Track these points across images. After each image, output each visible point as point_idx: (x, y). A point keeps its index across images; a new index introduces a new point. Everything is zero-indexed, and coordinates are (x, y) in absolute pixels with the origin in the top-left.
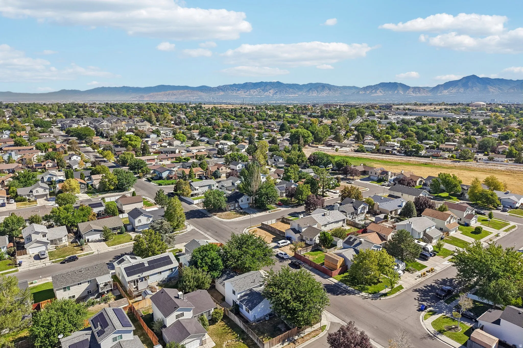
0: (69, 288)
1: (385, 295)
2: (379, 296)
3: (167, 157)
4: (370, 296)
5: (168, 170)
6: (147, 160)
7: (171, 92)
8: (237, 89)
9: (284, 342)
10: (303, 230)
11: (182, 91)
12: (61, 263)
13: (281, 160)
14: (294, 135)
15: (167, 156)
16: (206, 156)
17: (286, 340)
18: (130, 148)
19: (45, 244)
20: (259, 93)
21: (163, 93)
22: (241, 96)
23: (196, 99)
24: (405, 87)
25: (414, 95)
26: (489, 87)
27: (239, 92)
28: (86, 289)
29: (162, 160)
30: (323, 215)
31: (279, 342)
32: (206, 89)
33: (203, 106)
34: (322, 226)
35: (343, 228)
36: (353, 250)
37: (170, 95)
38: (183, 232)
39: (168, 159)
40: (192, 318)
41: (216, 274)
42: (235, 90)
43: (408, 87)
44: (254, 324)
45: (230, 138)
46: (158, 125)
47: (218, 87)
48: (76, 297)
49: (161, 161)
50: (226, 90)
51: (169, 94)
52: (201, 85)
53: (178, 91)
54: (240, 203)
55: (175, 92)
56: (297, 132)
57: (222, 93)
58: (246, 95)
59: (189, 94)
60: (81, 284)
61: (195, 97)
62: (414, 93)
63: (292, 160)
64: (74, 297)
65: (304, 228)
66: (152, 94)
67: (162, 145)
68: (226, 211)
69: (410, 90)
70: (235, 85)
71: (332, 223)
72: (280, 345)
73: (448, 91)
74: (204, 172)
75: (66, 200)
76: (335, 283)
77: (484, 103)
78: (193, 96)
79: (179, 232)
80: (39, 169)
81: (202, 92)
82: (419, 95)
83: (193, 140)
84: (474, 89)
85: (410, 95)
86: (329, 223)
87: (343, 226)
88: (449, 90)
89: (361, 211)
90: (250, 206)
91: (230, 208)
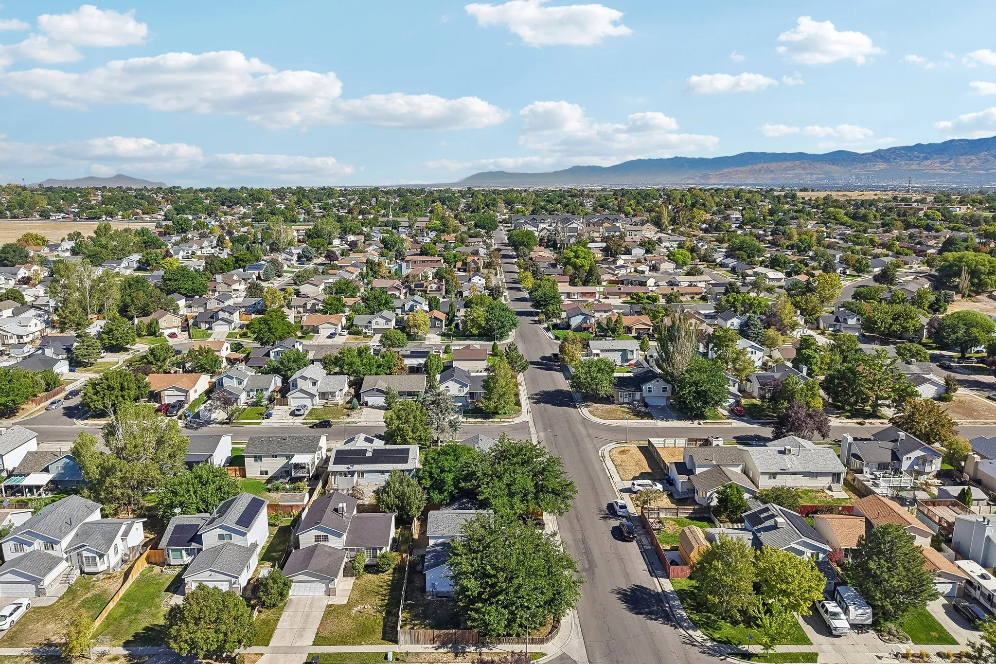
0: (260, 458)
1: (747, 656)
2: (730, 651)
3: (620, 291)
4: (709, 644)
5: (582, 314)
6: (582, 293)
7: (765, 166)
8: (922, 155)
9: (444, 644)
10: (698, 471)
11: (788, 164)
12: (310, 427)
13: (852, 321)
14: (951, 266)
15: (620, 289)
16: (700, 296)
17: (450, 645)
18: (569, 270)
19: (312, 396)
20: (984, 163)
21: (748, 168)
22: (930, 172)
23: (818, 179)
27: (929, 162)
28: (283, 467)
29: (608, 296)
30: (780, 452)
31: (433, 641)
32: (844, 159)
33: (800, 194)
34: (763, 474)
35: (830, 493)
36: (751, 537)
37: (763, 172)
38: (504, 422)
39: (619, 295)
40: (343, 549)
41: (436, 497)
42: (918, 157)
44: (430, 598)
45: (785, 262)
46: (670, 232)
47: (876, 152)
48: (270, 474)
49: (606, 298)
50: (895, 158)
51: (760, 170)
52: (838, 150)
53: (779, 164)
54: (645, 393)
55: (773, 165)
56: (960, 259)
57: (881, 166)
58: (946, 170)
59: (804, 169)
60: (276, 456)
61: (815, 176)
63: (875, 323)
64: (266, 473)
65: (701, 466)
66: (725, 170)
67: (638, 268)
68: (614, 403)
70: (919, 146)
71: (795, 473)
72: (433, 647)
74: (650, 326)
75: (391, 340)
76: (663, 591)
78: (811, 174)
79: (499, 420)
80: (418, 291)
81: (833, 164)
83: (708, 262)
86: (784, 473)
87: (830, 489)
89: (912, 466)
90: (671, 404)
91: (621, 400)
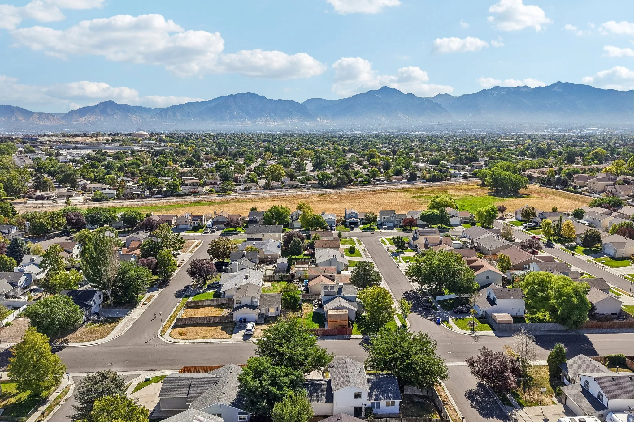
24: (27, 113)
25: (41, 123)
26: (130, 115)
43: (30, 114)
62: (40, 120)
69: (33, 116)
73: (85, 119)
77: (146, 133)
82: (48, 123)
84: (115, 116)
85: (36, 124)
88: (86, 117)
